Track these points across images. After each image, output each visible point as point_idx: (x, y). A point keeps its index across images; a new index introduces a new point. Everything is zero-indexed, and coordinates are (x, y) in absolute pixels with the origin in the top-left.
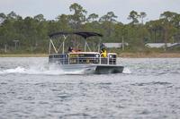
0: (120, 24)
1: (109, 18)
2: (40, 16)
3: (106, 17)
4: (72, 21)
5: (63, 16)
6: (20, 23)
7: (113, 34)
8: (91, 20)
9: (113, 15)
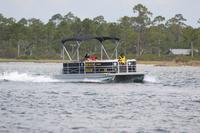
0: (189, 28)
1: (177, 21)
2: (101, 18)
3: (174, 20)
4: (135, 24)
5: (125, 18)
6: (78, 26)
7: (181, 39)
8: (157, 23)
9: (182, 18)
